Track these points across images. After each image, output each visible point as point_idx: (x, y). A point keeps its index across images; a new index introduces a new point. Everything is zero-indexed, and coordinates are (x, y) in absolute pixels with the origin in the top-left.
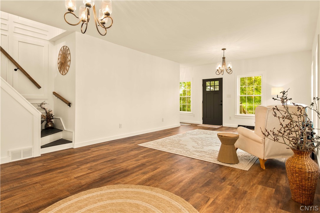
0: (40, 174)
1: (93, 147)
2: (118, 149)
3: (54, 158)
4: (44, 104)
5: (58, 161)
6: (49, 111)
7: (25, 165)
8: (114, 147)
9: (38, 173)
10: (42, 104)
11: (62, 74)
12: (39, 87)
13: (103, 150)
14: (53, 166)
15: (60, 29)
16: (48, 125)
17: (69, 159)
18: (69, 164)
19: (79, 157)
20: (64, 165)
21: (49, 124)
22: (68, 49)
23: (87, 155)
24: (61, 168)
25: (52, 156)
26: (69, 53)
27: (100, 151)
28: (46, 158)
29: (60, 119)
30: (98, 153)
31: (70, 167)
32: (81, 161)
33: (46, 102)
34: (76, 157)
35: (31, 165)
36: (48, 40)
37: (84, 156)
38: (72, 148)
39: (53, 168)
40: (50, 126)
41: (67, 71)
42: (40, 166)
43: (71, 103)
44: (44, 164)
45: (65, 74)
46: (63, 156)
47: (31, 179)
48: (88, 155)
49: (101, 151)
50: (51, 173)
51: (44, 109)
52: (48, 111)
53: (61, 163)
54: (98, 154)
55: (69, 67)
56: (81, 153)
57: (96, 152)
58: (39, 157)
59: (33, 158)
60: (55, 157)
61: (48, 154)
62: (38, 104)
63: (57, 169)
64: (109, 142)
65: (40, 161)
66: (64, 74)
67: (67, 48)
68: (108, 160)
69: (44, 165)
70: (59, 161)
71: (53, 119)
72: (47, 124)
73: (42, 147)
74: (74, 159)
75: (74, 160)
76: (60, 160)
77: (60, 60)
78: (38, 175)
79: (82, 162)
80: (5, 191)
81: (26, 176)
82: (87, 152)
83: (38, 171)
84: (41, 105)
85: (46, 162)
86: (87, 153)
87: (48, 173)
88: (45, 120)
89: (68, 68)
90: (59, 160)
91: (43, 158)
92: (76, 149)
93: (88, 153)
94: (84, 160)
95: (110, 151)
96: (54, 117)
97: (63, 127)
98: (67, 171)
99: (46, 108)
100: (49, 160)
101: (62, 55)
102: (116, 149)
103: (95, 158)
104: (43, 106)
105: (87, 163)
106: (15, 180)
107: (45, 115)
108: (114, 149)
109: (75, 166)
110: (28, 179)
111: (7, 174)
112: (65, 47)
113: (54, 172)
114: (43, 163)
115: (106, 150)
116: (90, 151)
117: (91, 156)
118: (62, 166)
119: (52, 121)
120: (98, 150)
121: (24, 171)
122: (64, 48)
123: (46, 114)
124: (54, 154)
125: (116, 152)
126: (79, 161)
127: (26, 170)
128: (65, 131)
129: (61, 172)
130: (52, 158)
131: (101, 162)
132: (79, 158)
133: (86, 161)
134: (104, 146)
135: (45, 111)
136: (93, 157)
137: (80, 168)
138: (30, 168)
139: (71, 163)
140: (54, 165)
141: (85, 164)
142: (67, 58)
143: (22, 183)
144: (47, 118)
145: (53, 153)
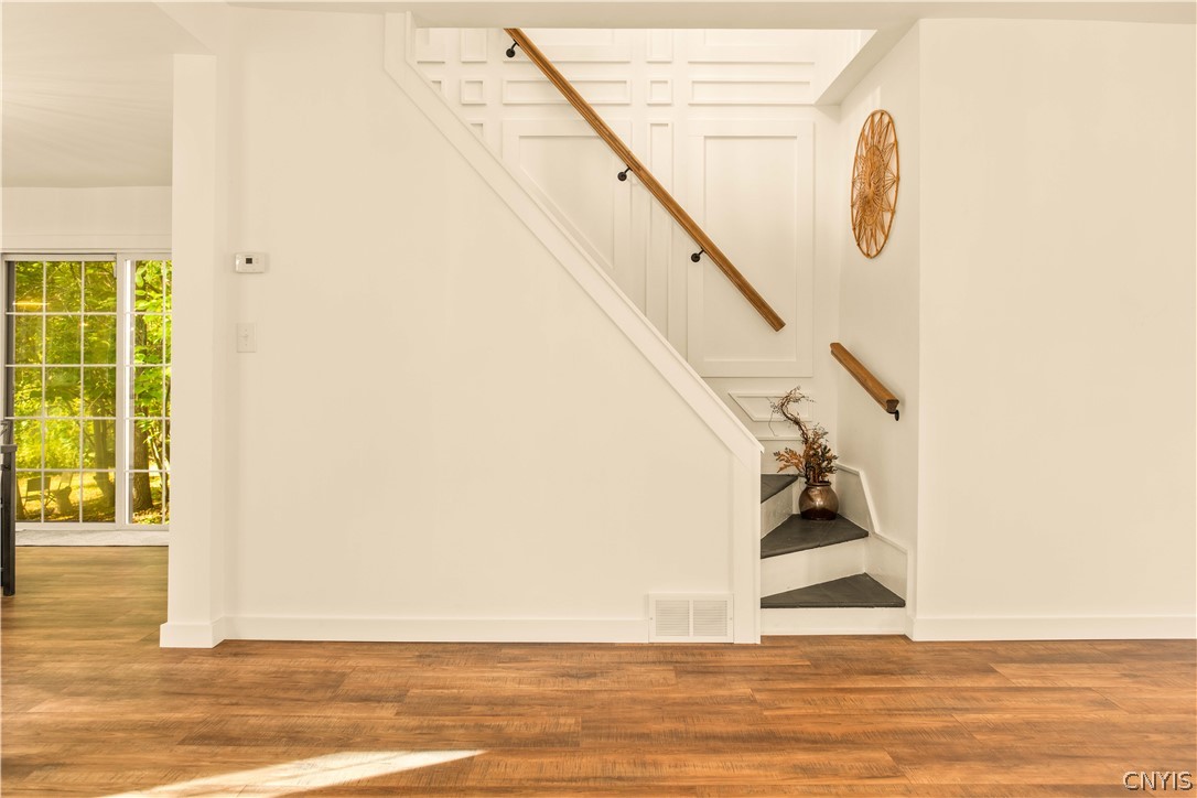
0: (720, 744)
1: (1012, 660)
2: (1181, 717)
3: (806, 670)
4: (797, 400)
5: (815, 696)
6: (816, 434)
7: (693, 672)
8: (1150, 694)
9: (714, 737)
10: (788, 399)
11: (868, 255)
12: (777, 323)
13: (1073, 696)
14: (787, 717)
15: (852, 31)
16: (812, 500)
17: (870, 702)
18: (859, 728)
19: (922, 704)
20: (835, 731)
21: (815, 492)
22: (891, 121)
23: (966, 705)
24: (815, 742)
25: (801, 657)
26: (892, 140)
27: (1049, 696)
28: (778, 661)
29: (857, 475)
30: (1031, 710)
31: (856, 754)
32: (923, 732)
33: (803, 391)
34: (904, 701)
35: (711, 679)
36: (813, 102)
37: (950, 702)
38: (904, 637)
39: (781, 728)
40: (819, 502)
41: (887, 237)
42: (740, 701)
43: (897, 402)
44: (758, 690)
45: (879, 252)
46: (848, 673)
47: (682, 756)
48: (975, 704)
49: (1057, 696)
50: (763, 758)
51: (797, 422)
52: (811, 435)
53: (824, 712)
54: (1035, 716)
55: (893, 213)
56: (940, 682)
57: (1023, 701)
58: (754, 647)
59: (730, 647)
60: (814, 671)
61: (793, 643)
62: (774, 400)
63: (797, 740)
64: (1123, 647)
65: (745, 671)
66: (874, 253)
67: (886, 119)
68: (1089, 781)
69: (758, 696)
70: (821, 695)
71: (830, 470)
72: (806, 495)
73: (768, 603)
74: (893, 705)
75: (890, 712)
76: (828, 690)
77: (858, 185)
78: (712, 743)
79: (924, 743)
80: (579, 784)
81: (674, 734)
82: (968, 683)
83: (720, 726)
84: (783, 405)
85: (769, 685)
86: (974, 689)
87: (755, 750)
88: (799, 475)
89: (887, 217)
90: (822, 690)
91: (766, 659)
92: (919, 648)
93: (978, 695)
94: (945, 732)
95: (1117, 716)
96: (835, 463)
97: (871, 522)
98: (835, 773)
99: (802, 417)
100: (786, 680)
101: (866, 159)
102: (1159, 711)
103: (1008, 740)
104: (792, 409)
105: (954, 758)
106: (632, 736)
107: (800, 449)
108: (1149, 711)
109: (882, 757)
110: (672, 752)
111: (621, 695)
112: (877, 118)
113: (778, 758)
114: (757, 685)
115: (1093, 702)
116: (990, 682)
117: (990, 716)
118: (822, 729)
119: (828, 483)
120: (1037, 683)
121: (675, 704)
122: (872, 121)
123: (804, 447)
124: (815, 649)
125: (1154, 737)
126: (912, 732)
127: (684, 703)
128: (878, 537)
129: (808, 771)
130: (800, 671)
131: (1039, 781)
132: (916, 711)
133: (948, 740)
134: (1083, 668)
135: (797, 434)
136: (996, 729)
137: (903, 776)
138: (704, 694)
139: (869, 728)
140: (795, 712)
141: (939, 758)
142: (886, 167)
143: (644, 764)
144: (808, 466)
145: (810, 644)
